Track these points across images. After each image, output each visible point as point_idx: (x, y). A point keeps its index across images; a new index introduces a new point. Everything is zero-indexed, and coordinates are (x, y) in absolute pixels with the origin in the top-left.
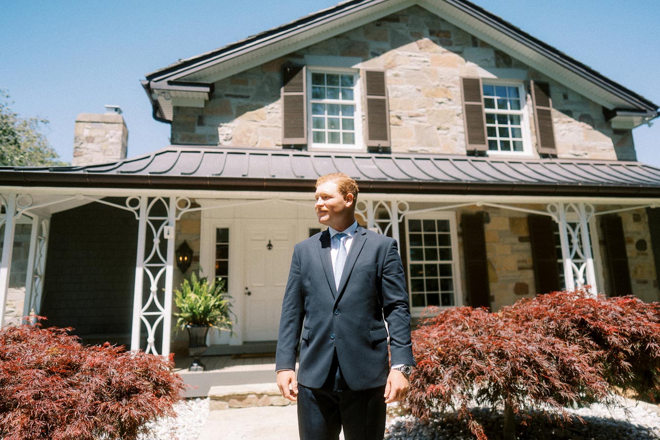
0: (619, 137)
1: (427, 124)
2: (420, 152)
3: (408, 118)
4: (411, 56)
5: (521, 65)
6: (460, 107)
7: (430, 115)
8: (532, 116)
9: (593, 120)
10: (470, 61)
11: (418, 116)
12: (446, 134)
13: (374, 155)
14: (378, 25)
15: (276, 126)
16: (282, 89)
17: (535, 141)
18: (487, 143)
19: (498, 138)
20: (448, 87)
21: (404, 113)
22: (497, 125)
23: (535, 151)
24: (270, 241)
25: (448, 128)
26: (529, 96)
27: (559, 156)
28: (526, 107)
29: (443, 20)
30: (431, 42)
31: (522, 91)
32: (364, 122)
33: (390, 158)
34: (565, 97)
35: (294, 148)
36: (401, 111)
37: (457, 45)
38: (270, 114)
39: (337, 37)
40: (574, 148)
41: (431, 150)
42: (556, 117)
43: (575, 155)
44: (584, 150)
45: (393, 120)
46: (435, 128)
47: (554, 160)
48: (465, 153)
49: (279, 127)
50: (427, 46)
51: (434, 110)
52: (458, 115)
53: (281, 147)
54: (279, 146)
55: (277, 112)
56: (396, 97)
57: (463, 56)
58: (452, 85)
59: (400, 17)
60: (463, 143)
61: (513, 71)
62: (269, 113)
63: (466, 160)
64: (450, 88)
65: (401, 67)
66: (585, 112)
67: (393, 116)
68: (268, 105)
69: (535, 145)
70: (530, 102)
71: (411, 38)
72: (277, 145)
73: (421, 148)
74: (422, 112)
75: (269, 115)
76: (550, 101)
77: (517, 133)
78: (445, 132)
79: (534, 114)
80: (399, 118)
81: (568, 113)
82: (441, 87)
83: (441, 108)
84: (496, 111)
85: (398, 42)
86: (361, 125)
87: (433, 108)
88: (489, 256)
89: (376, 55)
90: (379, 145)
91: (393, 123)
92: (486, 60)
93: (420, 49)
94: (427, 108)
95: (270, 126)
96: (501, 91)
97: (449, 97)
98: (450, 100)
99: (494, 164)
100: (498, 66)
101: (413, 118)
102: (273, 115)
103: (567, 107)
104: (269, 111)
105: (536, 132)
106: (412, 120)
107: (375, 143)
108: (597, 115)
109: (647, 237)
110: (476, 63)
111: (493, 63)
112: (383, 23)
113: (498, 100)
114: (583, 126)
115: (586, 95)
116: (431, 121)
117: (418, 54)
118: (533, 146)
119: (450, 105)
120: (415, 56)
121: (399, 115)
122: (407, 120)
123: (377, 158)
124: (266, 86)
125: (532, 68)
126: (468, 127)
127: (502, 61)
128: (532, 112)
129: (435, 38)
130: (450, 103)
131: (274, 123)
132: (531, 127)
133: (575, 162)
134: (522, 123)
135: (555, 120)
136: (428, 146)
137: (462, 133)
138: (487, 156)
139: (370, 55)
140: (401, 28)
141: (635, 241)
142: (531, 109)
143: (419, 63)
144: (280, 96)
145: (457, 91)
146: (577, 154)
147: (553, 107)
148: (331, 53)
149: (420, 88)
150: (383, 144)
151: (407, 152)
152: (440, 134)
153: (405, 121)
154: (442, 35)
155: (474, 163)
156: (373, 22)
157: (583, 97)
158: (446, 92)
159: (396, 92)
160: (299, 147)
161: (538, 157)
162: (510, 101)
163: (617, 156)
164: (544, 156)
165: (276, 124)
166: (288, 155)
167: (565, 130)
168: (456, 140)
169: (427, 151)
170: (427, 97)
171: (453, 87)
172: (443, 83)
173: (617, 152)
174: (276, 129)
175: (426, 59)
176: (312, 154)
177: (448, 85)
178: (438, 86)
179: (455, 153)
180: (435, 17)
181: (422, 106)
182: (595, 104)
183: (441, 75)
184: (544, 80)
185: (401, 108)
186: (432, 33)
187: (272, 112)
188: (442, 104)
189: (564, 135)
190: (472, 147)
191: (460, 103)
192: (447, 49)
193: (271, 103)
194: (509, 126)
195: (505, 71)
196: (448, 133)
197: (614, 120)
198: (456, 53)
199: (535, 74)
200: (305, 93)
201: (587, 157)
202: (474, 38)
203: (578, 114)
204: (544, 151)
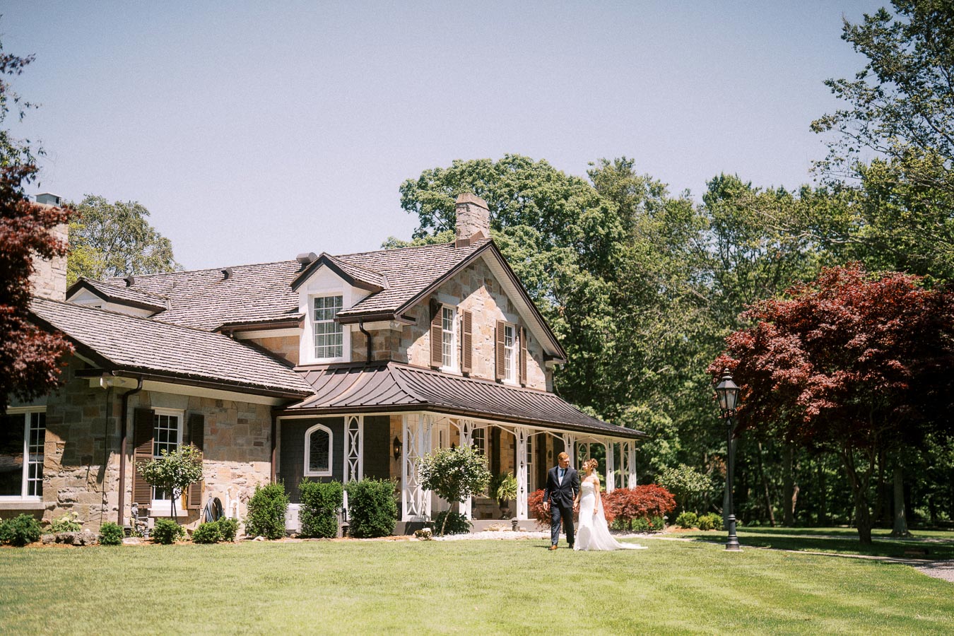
1: (482, 356)
2: (479, 377)
3: (475, 350)
5: (516, 313)
6: (493, 344)
7: (483, 349)
9: (539, 359)
11: (479, 348)
12: (489, 365)
13: (467, 379)
14: (466, 271)
16: (432, 322)
17: (517, 372)
20: (490, 327)
23: (518, 380)
25: (488, 360)
26: (518, 337)
27: (527, 386)
28: (515, 345)
30: (485, 289)
31: (514, 332)
34: (531, 340)
37: (494, 292)
38: (426, 341)
40: (533, 381)
41: (483, 376)
42: (528, 357)
43: (532, 386)
44: (535, 382)
46: (485, 359)
47: (526, 390)
48: (494, 380)
49: (428, 352)
50: (483, 292)
51: (485, 345)
52: (493, 350)
53: (430, 368)
55: (428, 339)
57: (496, 302)
58: (492, 325)
59: (474, 266)
60: (493, 372)
61: (512, 316)
66: (537, 354)
68: (425, 333)
69: (517, 375)
70: (518, 342)
71: (478, 285)
72: (429, 366)
73: (479, 374)
74: (480, 346)
76: (527, 343)
78: (488, 362)
79: (520, 353)
81: (531, 352)
82: (488, 326)
83: (487, 344)
85: (474, 287)
87: (485, 343)
90: (468, 371)
92: (504, 306)
93: (481, 293)
94: (482, 343)
95: (425, 351)
97: (491, 335)
98: (490, 337)
100: (508, 311)
103: (531, 349)
104: (425, 338)
105: (520, 367)
106: (478, 352)
107: (465, 370)
108: (541, 357)
109: (552, 451)
110: (501, 309)
111: (506, 309)
114: (535, 364)
115: (538, 339)
116: (483, 353)
117: (480, 298)
118: (516, 377)
119: (490, 342)
120: (479, 300)
124: (423, 317)
125: (520, 315)
127: (510, 308)
128: (517, 350)
129: (486, 286)
130: (490, 339)
131: (427, 349)
132: (515, 361)
134: (511, 356)
135: (527, 359)
136: (482, 373)
137: (493, 362)
138: (502, 383)
139: (462, 297)
140: (474, 277)
142: (517, 347)
143: (480, 306)
144: (431, 328)
145: (493, 330)
146: (534, 385)
147: (527, 348)
148: (448, 293)
149: (480, 326)
152: (486, 364)
154: (489, 283)
158: (489, 331)
161: (521, 386)
162: (509, 339)
163: (546, 388)
164: (523, 386)
167: (530, 367)
168: (492, 370)
170: (483, 334)
171: (492, 327)
172: (489, 324)
173: (547, 385)
175: (483, 303)
176: (445, 376)
179: (490, 380)
180: (487, 268)
181: (481, 341)
182: (541, 347)
183: (488, 317)
184: (525, 326)
186: (486, 282)
188: (488, 341)
189: (529, 370)
191: (493, 341)
192: (490, 295)
193: (426, 331)
195: (510, 315)
197: (547, 362)
198: (494, 299)
199: (521, 320)
200: (442, 327)
201: (535, 388)
202: (501, 287)
203: (534, 354)
204: (523, 382)
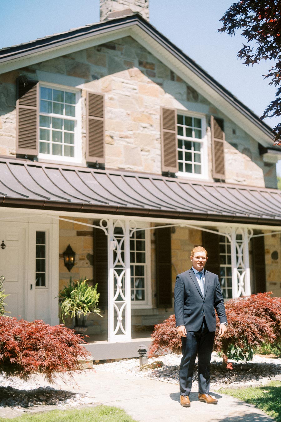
0: (268, 169)
1: (133, 146)
2: (126, 169)
3: (119, 138)
4: (123, 82)
5: (205, 101)
6: (159, 133)
7: (135, 137)
8: (210, 146)
9: (251, 153)
10: (169, 93)
11: (127, 137)
12: (147, 156)
13: (92, 170)
14: (99, 51)
15: (11, 136)
16: (18, 102)
17: (211, 167)
18: (177, 165)
19: (184, 162)
20: (150, 114)
21: (116, 134)
22: (184, 150)
23: (211, 175)
24: (3, 241)
25: (149, 151)
26: (209, 128)
27: (226, 181)
28: (206, 137)
29: (149, 53)
30: (140, 72)
31: (204, 123)
32: (85, 139)
33: (105, 174)
34: (234, 132)
35: (28, 159)
36: (114, 132)
37: (159, 77)
38: (6, 124)
39: (65, 56)
40: (237, 175)
41: (136, 168)
42: (227, 148)
43: (238, 181)
44: (243, 177)
45: (107, 139)
46: (139, 149)
47: (223, 185)
48: (160, 173)
49: (13, 137)
50: (136, 75)
51: (139, 134)
52: (157, 140)
53: (15, 156)
54: (14, 154)
55: (11, 123)
56: (111, 118)
57: (163, 88)
58: (154, 113)
59: (117, 46)
60: (159, 164)
61: (199, 105)
62: (5, 122)
63: (162, 180)
64: (153, 116)
65: (114, 91)
66: (247, 147)
67: (107, 136)
68: (4, 114)
69: (210, 170)
70: (209, 133)
71: (124, 66)
72: (11, 154)
73: (128, 166)
74: (129, 134)
75: (4, 124)
76: (224, 134)
77: (198, 158)
78: (147, 153)
79: (211, 145)
80: (112, 137)
81: (235, 145)
82: (145, 113)
83: (144, 132)
84: (184, 138)
85: (114, 69)
86: (81, 141)
87: (139, 132)
88: (173, 260)
89: (96, 78)
90: (97, 161)
91: (107, 142)
92: (180, 93)
93: (131, 77)
94: (133, 132)
95: (6, 135)
96: (189, 121)
97: (151, 123)
98: (151, 126)
99: (181, 185)
100: (188, 99)
101: (123, 139)
102: (8, 125)
103: (235, 141)
104: (5, 120)
105: (212, 160)
106: (122, 140)
107: (93, 160)
108: (255, 150)
109: (279, 250)
110: (172, 95)
111: (185, 97)
112: (103, 48)
113: (186, 128)
114: (244, 158)
115: (248, 132)
116: (136, 142)
117: (129, 82)
118: (209, 171)
119: (152, 130)
120: (127, 83)
121: (112, 135)
122: (119, 140)
123: (95, 173)
124: (3, 96)
125: (213, 105)
126: (165, 151)
127: (191, 95)
128: (210, 142)
129: (143, 69)
130: (151, 128)
131: (9, 133)
132: (208, 155)
133: (237, 187)
134: (202, 149)
135: (226, 150)
136: (133, 165)
137: (159, 155)
138: (177, 177)
139: (91, 78)
140: (117, 56)
141: (271, 252)
142: (210, 139)
143: (129, 90)
144: (15, 108)
145: (157, 118)
146: (239, 180)
147: (226, 140)
148: (59, 72)
149: (129, 112)
150: (99, 160)
151: (117, 168)
152: (143, 155)
153: (117, 141)
154: (148, 66)
155: (168, 183)
156: (95, 47)
157: (246, 133)
158: (149, 118)
159: (110, 114)
160: (32, 158)
161: (212, 181)
162: (195, 130)
163: (265, 185)
164: (217, 180)
165: (10, 134)
166: (23, 165)
167: (232, 159)
168: (154, 162)
169: (132, 169)
170: (135, 121)
171: (154, 115)
172: (147, 110)
173: (265, 181)
174: (11, 138)
175: (136, 87)
176: (44, 166)
177: (151, 112)
178: (143, 112)
179: (153, 172)
180: (143, 49)
181: (130, 129)
182: (254, 140)
183: (146, 103)
184: (220, 116)
185: (113, 129)
186: (141, 64)
187: (8, 122)
188: (145, 129)
189: (231, 164)
190: (166, 169)
191: (159, 128)
192: (152, 80)
193: (6, 113)
194: (192, 151)
195: (193, 104)
196: (149, 155)
197: (265, 155)
198: (158, 84)
199: (214, 110)
200: (38, 108)
201: (245, 183)
202: (172, 73)
203: (241, 148)
204: (219, 176)
